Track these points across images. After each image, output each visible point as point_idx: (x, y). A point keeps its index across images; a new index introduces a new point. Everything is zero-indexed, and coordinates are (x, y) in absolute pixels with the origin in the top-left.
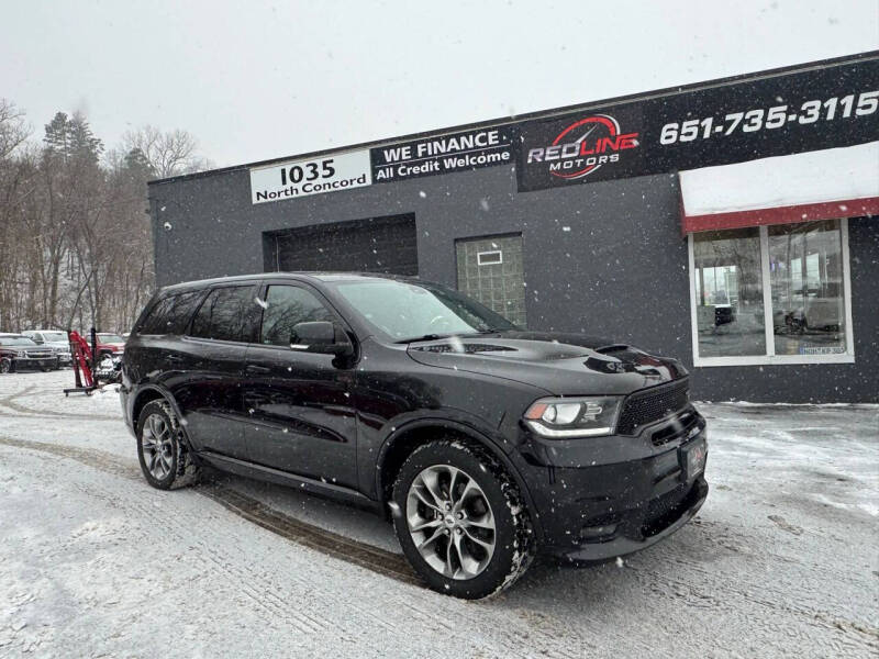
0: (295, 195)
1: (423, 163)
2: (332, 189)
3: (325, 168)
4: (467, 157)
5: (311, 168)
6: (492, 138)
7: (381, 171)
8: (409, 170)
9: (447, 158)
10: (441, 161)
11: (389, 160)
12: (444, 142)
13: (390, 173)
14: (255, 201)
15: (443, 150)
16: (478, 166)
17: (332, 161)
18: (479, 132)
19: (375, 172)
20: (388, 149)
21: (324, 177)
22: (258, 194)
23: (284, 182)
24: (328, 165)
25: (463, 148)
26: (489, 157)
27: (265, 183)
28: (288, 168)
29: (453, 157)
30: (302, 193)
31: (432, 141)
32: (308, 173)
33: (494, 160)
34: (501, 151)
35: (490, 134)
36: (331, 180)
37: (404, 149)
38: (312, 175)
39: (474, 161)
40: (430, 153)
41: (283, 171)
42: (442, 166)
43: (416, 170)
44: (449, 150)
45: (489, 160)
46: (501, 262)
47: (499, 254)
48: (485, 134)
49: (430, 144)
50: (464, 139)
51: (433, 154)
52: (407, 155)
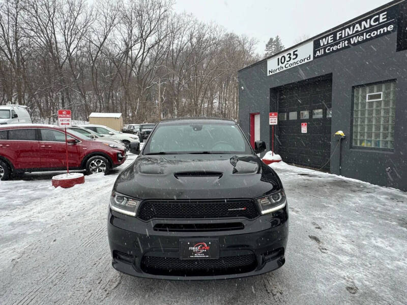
0: (282, 70)
1: (339, 43)
2: (296, 65)
3: (294, 55)
4: (365, 34)
5: (289, 55)
6: (382, 18)
7: (318, 52)
8: (331, 48)
9: (352, 37)
10: (349, 40)
11: (322, 45)
12: (352, 28)
13: (322, 52)
14: (268, 75)
15: (350, 33)
16: (372, 38)
17: (297, 51)
18: (374, 15)
19: (315, 53)
20: (322, 38)
21: (293, 59)
22: (270, 71)
23: (278, 65)
24: (295, 53)
25: (363, 28)
26: (379, 31)
27: (273, 66)
28: (280, 57)
29: (356, 36)
30: (285, 69)
31: (345, 29)
32: (287, 59)
33: (382, 32)
34: (387, 25)
35: (381, 15)
36: (296, 61)
37: (330, 37)
38: (289, 59)
39: (369, 36)
40: (343, 36)
41: (278, 59)
42: (349, 43)
43: (335, 48)
44: (354, 32)
45: (378, 34)
46: (381, 99)
47: (381, 94)
48: (377, 16)
49: (343, 31)
50: (364, 23)
51: (345, 37)
52: (331, 40)
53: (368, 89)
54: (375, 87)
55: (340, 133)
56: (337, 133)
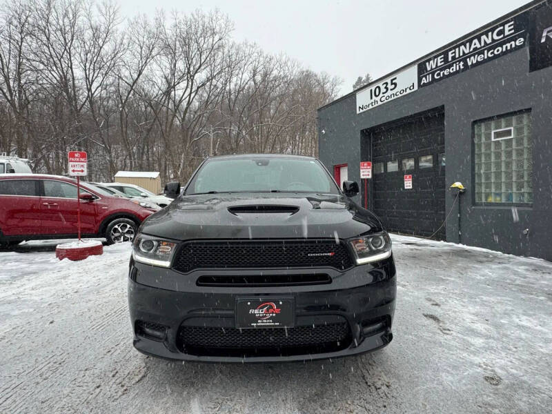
0: (376, 105)
1: (452, 65)
2: (396, 97)
3: (392, 84)
4: (486, 51)
5: (385, 85)
6: (508, 30)
7: (424, 78)
8: (442, 73)
9: (470, 57)
10: (465, 61)
11: (429, 69)
12: (468, 45)
13: (429, 78)
14: (358, 112)
15: (467, 51)
16: (495, 57)
17: (395, 79)
18: (497, 27)
19: (420, 80)
20: (429, 61)
21: (391, 90)
22: (360, 107)
23: (371, 98)
24: (394, 82)
25: (483, 44)
26: (504, 46)
27: (363, 100)
28: (373, 88)
29: (474, 55)
30: (380, 103)
31: (459, 46)
32: (383, 90)
33: (509, 48)
34: (515, 39)
35: (506, 26)
36: (394, 92)
37: (439, 58)
38: (385, 90)
39: (491, 53)
40: (457, 56)
41: (371, 90)
42: (466, 64)
43: (446, 72)
44: (471, 50)
45: (504, 50)
46: (512, 137)
47: (510, 130)
48: (502, 28)
49: (457, 49)
50: (484, 37)
51: (460, 57)
52: (441, 62)
53: (493, 124)
54: (503, 121)
55: (458, 184)
56: (453, 186)
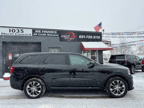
0: (13, 35)
1: (43, 34)
2: (23, 35)
3: (21, 31)
4: (51, 34)
5: (18, 30)
7: (34, 34)
8: (40, 34)
11: (36, 32)
17: (23, 30)
20: (36, 30)
22: (2, 33)
23: (10, 32)
26: (55, 35)
28: (11, 29)
30: (15, 35)
35: (55, 31)
37: (39, 31)
42: (47, 35)
44: (48, 33)
47: (56, 51)
49: (45, 31)
50: (51, 31)
